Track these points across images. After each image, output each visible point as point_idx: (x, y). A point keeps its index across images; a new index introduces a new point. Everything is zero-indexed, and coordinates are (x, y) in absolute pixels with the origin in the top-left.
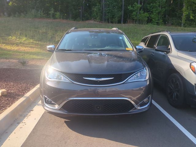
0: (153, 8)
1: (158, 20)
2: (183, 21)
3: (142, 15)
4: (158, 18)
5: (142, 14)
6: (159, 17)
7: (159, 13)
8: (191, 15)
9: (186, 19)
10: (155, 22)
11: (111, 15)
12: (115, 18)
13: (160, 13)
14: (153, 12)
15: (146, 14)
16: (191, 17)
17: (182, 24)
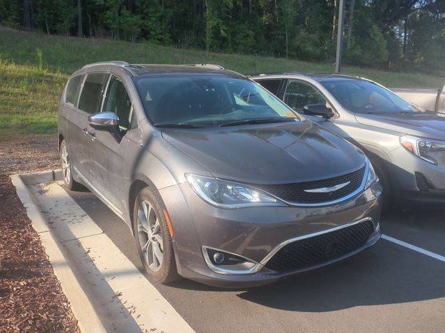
0: (147, 7)
1: (161, 34)
2: (208, 40)
3: (128, 21)
4: (161, 29)
5: (129, 19)
6: (163, 27)
7: (161, 19)
8: (221, 28)
9: (212, 35)
10: (156, 37)
11: (50, 14)
12: (62, 22)
13: (164, 19)
14: (150, 14)
15: (136, 19)
16: (222, 31)
17: (208, 46)
